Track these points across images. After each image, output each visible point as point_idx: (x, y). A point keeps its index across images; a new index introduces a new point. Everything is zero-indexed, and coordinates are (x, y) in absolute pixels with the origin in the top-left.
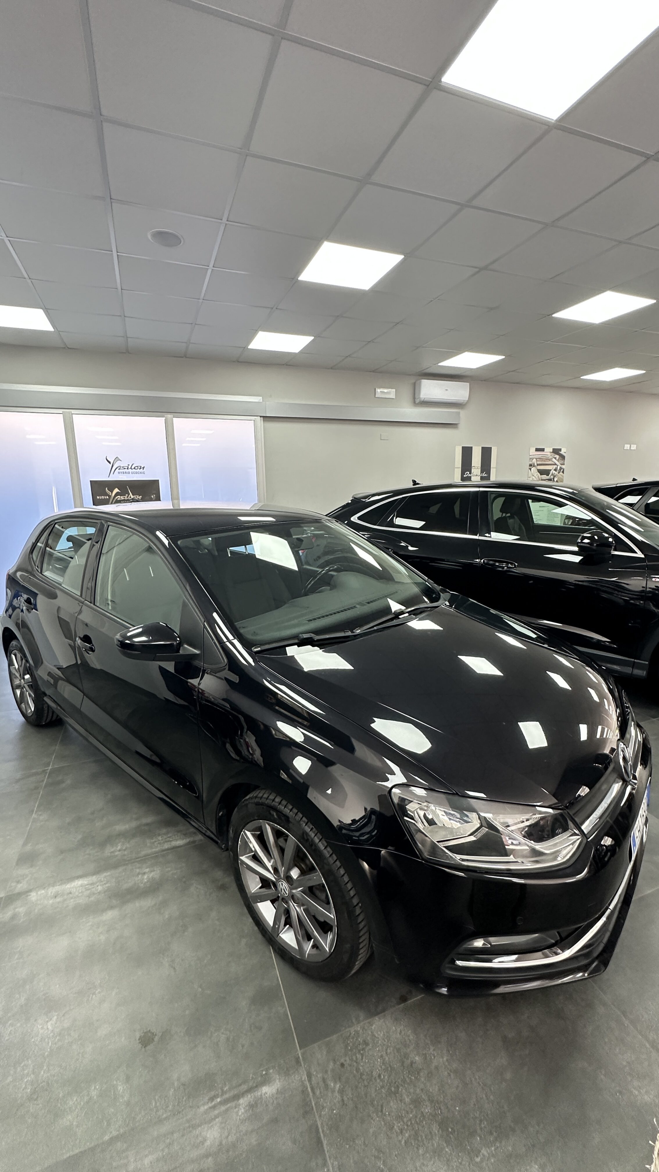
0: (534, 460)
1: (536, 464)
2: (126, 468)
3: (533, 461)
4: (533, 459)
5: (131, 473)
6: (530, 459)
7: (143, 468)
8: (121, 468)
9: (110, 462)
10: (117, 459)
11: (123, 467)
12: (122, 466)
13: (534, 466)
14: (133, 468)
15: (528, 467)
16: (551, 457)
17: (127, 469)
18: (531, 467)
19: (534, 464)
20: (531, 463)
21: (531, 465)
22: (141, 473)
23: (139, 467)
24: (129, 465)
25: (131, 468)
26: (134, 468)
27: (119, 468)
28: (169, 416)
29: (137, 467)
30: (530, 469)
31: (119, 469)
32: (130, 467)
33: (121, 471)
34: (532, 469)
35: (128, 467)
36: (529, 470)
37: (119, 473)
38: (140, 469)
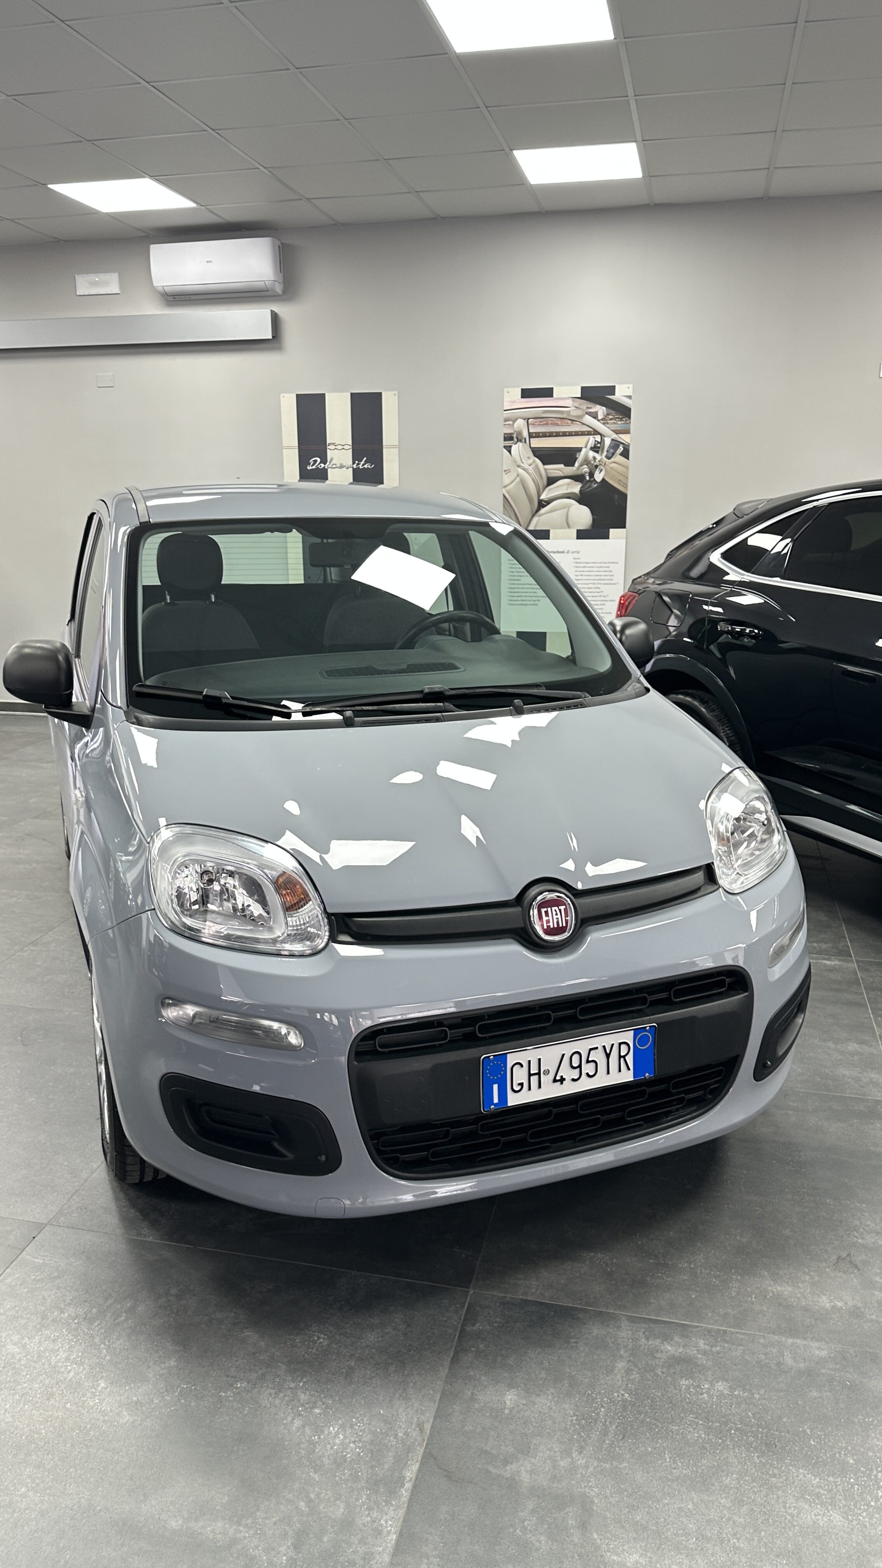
0: (520, 424)
1: (525, 434)
3: (516, 425)
4: (514, 421)
6: (506, 420)
13: (519, 440)
15: (502, 443)
16: (575, 413)
18: (508, 443)
19: (520, 433)
20: (509, 431)
21: (508, 438)
30: (508, 448)
34: (515, 448)
36: (505, 450)
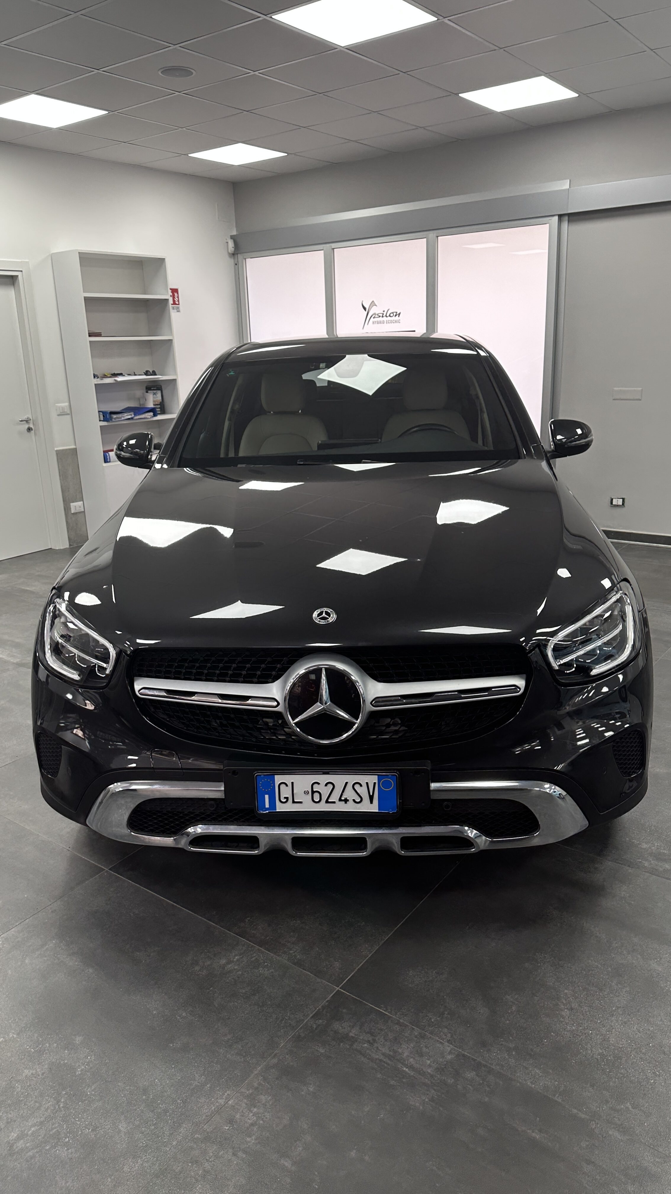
2: (381, 315)
5: (385, 322)
7: (399, 314)
8: (376, 316)
9: (365, 309)
10: (373, 304)
11: (378, 315)
12: (377, 313)
14: (388, 315)
17: (383, 317)
22: (396, 322)
23: (395, 314)
24: (384, 311)
25: (386, 316)
26: (390, 316)
27: (374, 316)
28: (432, 235)
29: (393, 313)
31: (374, 318)
32: (385, 313)
33: (376, 319)
35: (383, 314)
37: (373, 323)
38: (396, 316)
